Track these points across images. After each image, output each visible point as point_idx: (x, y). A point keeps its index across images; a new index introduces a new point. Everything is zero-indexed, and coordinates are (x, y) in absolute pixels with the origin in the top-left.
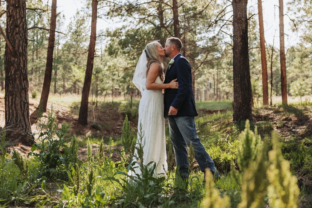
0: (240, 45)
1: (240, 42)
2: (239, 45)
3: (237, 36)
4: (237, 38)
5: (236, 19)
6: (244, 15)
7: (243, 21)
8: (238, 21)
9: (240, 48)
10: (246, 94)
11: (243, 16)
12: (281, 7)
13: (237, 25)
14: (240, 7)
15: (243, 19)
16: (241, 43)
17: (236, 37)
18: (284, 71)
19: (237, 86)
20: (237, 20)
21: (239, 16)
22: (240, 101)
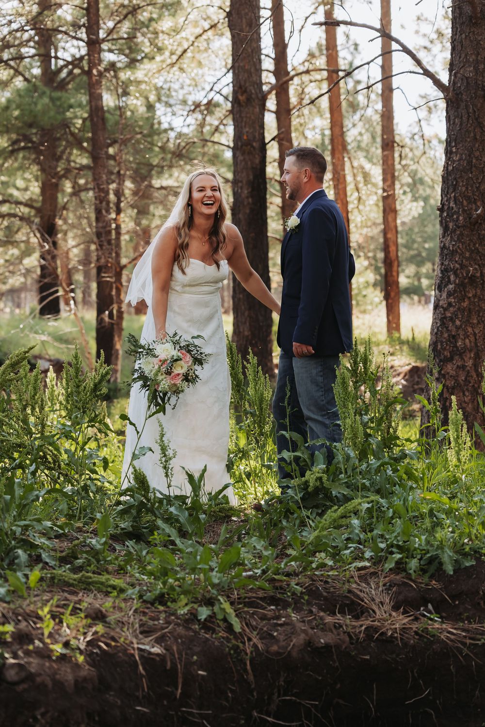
0: (249, 203)
1: (247, 198)
2: (246, 203)
3: (241, 182)
4: (241, 188)
5: (240, 144)
6: (257, 134)
7: (254, 148)
8: (244, 147)
9: (248, 211)
10: (261, 318)
11: (254, 137)
12: (386, 68)
13: (241, 158)
14: (248, 115)
15: (254, 144)
16: (250, 200)
17: (240, 184)
18: (391, 244)
19: (239, 299)
20: (242, 146)
21: (245, 137)
22: (246, 333)
